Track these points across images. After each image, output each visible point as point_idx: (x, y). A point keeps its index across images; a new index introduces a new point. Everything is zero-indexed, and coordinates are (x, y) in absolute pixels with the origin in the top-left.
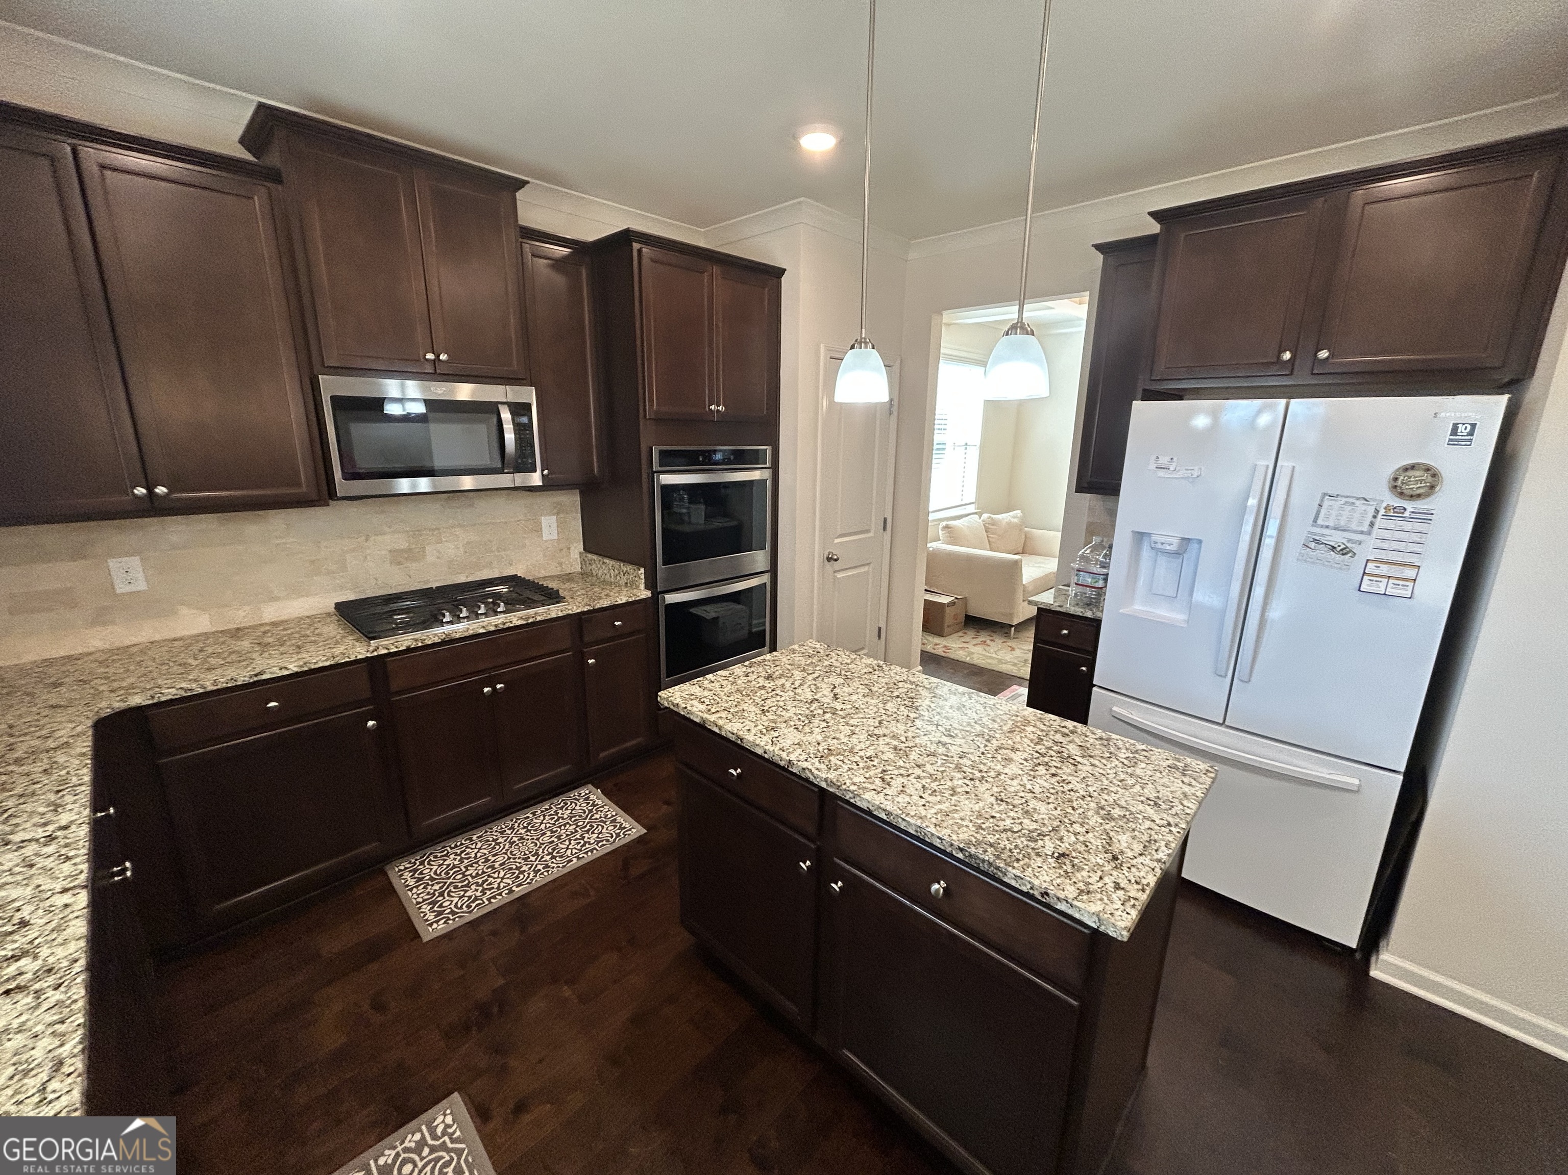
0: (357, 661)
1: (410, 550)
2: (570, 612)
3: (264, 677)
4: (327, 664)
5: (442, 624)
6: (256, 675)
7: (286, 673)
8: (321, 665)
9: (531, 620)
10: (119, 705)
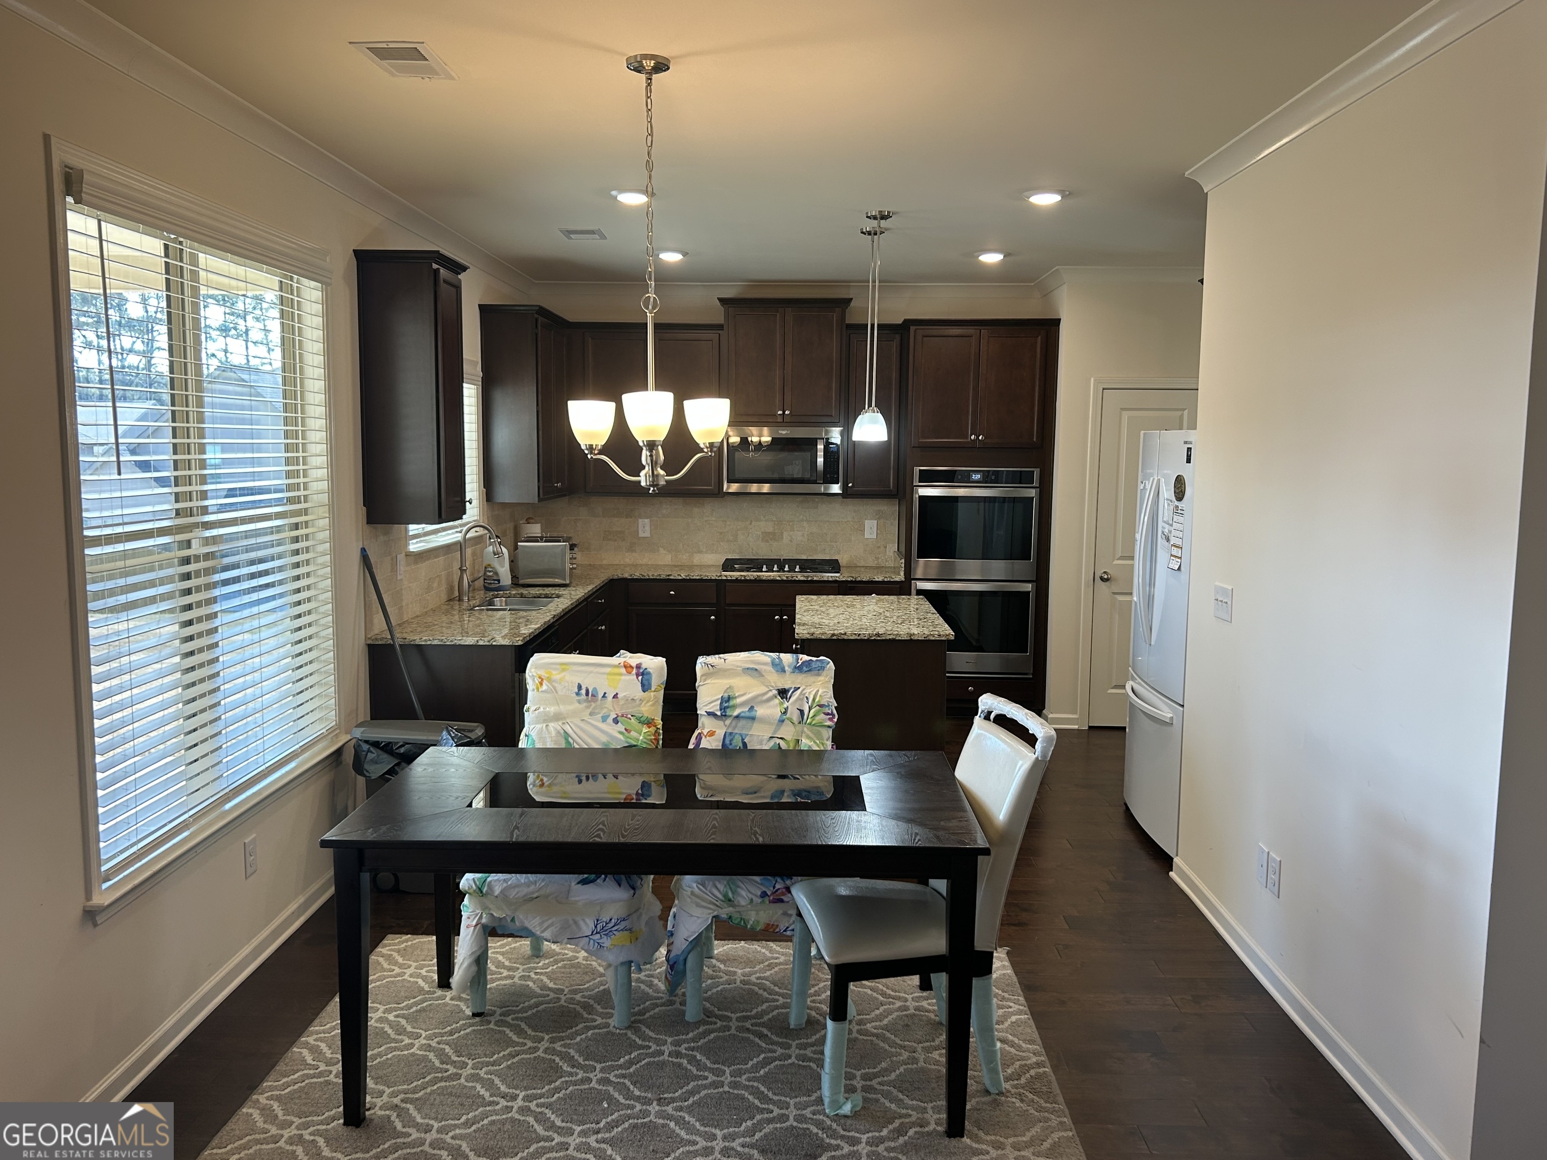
0: (711, 580)
1: (774, 534)
2: (837, 579)
3: (672, 577)
4: (698, 578)
5: (762, 571)
6: (669, 576)
7: (680, 578)
8: (694, 578)
9: (809, 579)
10: (620, 576)
